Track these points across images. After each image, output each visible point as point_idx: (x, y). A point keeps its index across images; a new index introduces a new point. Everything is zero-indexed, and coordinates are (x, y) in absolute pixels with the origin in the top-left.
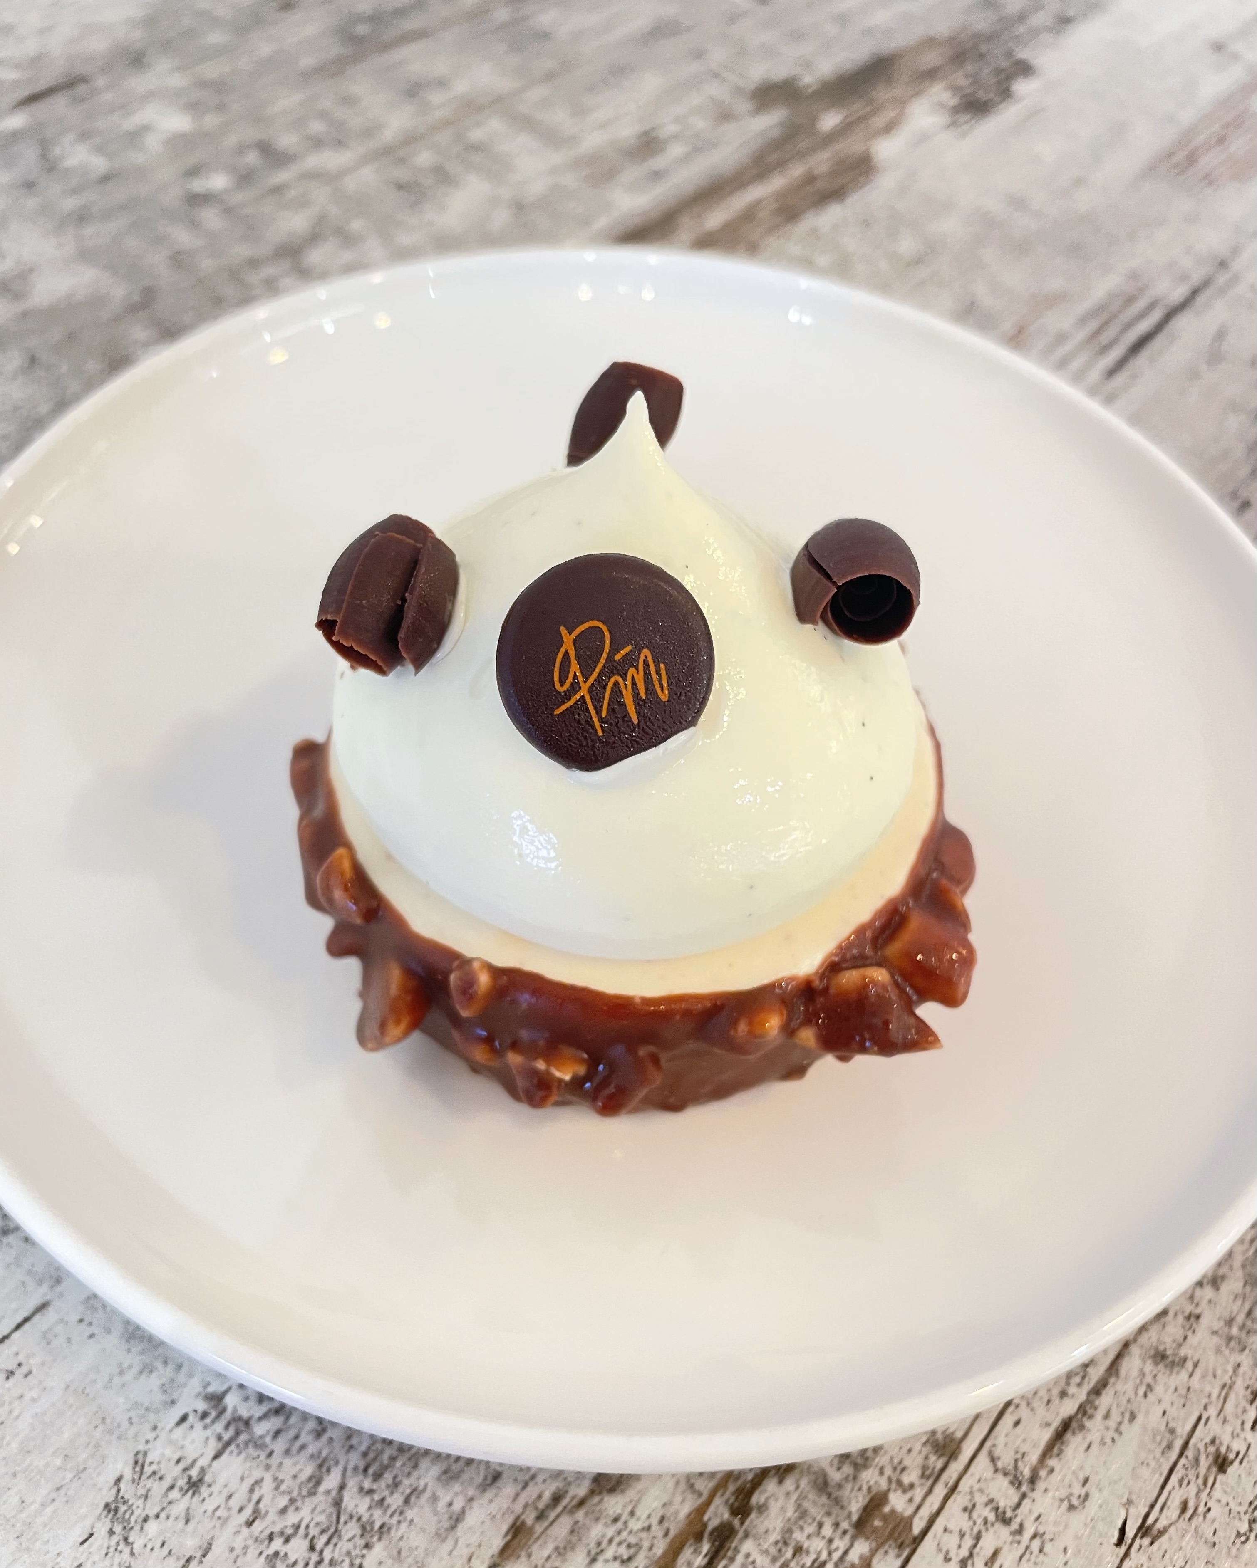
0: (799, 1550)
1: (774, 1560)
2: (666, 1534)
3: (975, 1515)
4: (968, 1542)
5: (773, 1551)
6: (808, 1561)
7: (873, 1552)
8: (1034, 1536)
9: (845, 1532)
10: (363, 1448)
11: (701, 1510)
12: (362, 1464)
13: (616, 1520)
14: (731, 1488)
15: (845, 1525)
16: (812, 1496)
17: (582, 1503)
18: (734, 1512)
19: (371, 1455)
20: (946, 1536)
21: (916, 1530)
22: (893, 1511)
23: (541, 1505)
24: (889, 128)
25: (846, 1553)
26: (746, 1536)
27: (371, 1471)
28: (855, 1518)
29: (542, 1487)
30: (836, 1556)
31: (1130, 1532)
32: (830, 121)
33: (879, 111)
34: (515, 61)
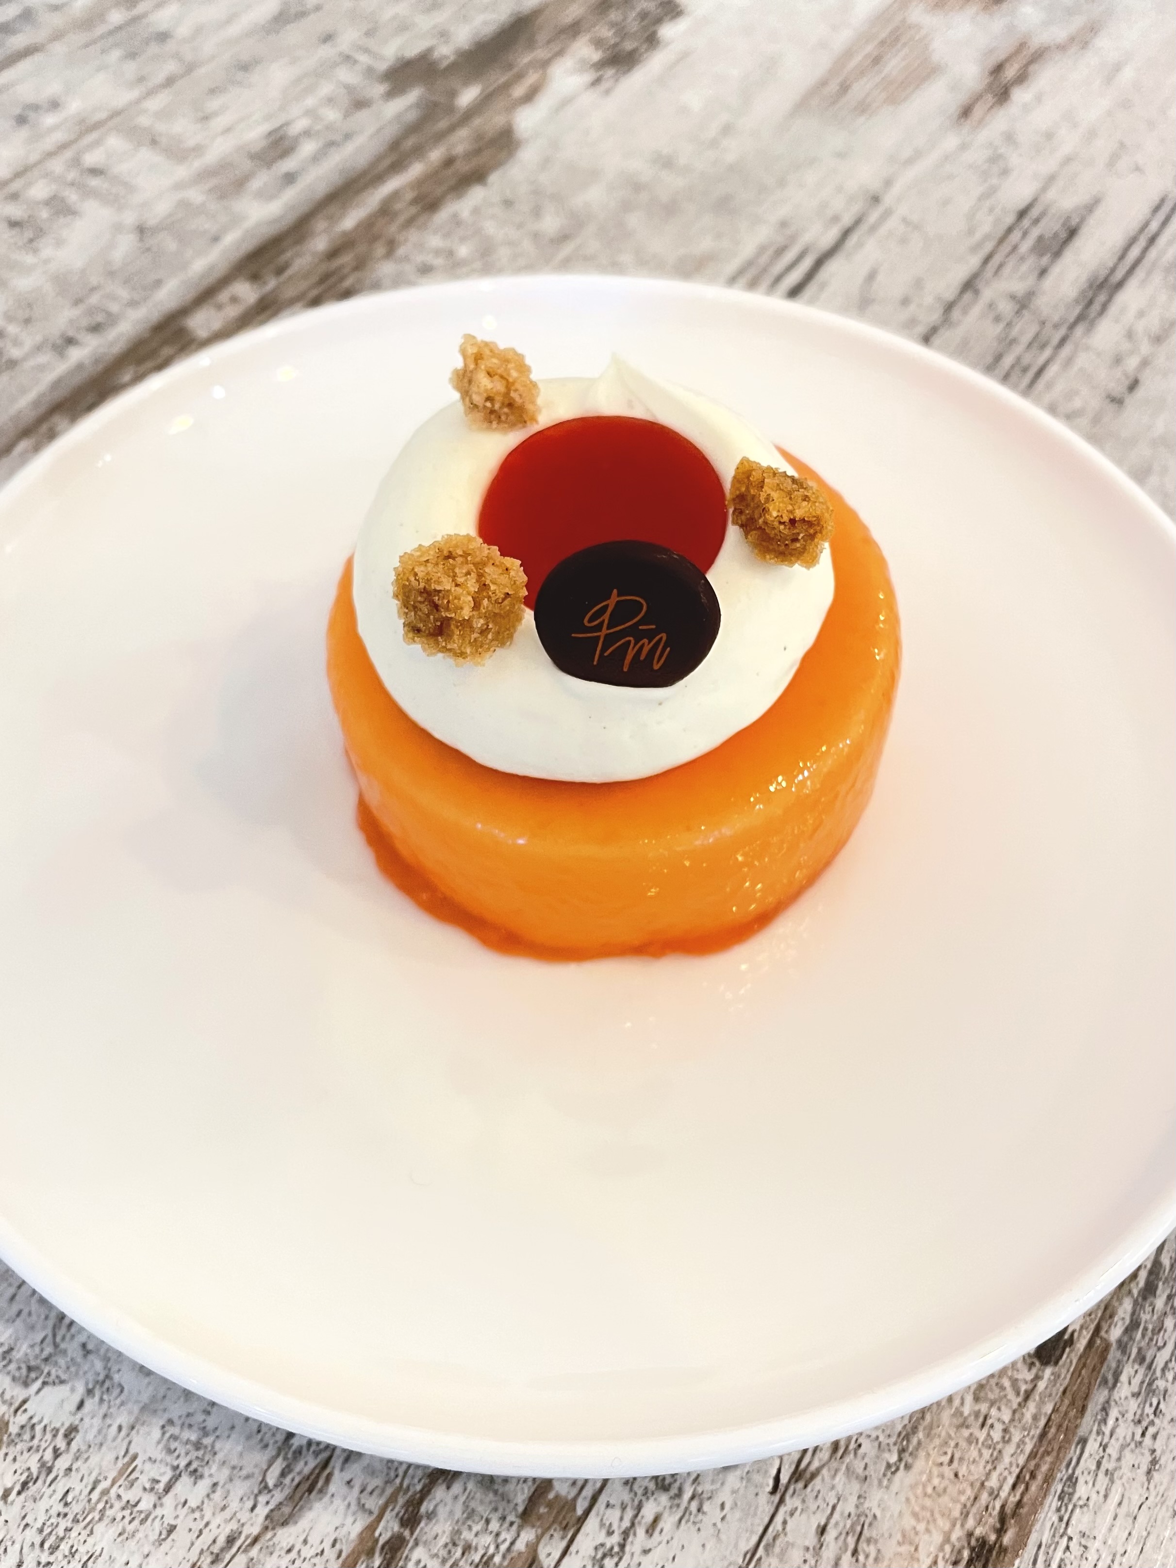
0: (467, 1548)
1: (444, 1561)
2: (339, 1556)
3: (636, 1487)
4: (629, 1514)
5: (443, 1553)
6: (477, 1558)
7: (539, 1539)
8: (693, 1498)
9: (512, 1524)
10: (39, 1525)
11: (371, 1528)
12: (38, 1540)
13: (289, 1551)
14: (401, 1501)
15: (511, 1518)
16: (478, 1495)
17: (256, 1540)
18: (403, 1523)
19: (47, 1530)
20: (609, 1511)
21: (579, 1511)
22: (557, 1497)
23: (216, 1549)
24: (530, 97)
25: (513, 1543)
26: (416, 1544)
27: (46, 1546)
28: (521, 1509)
29: (215, 1532)
30: (503, 1548)
31: (784, 1478)
32: (468, 96)
33: (520, 76)
34: (131, 69)
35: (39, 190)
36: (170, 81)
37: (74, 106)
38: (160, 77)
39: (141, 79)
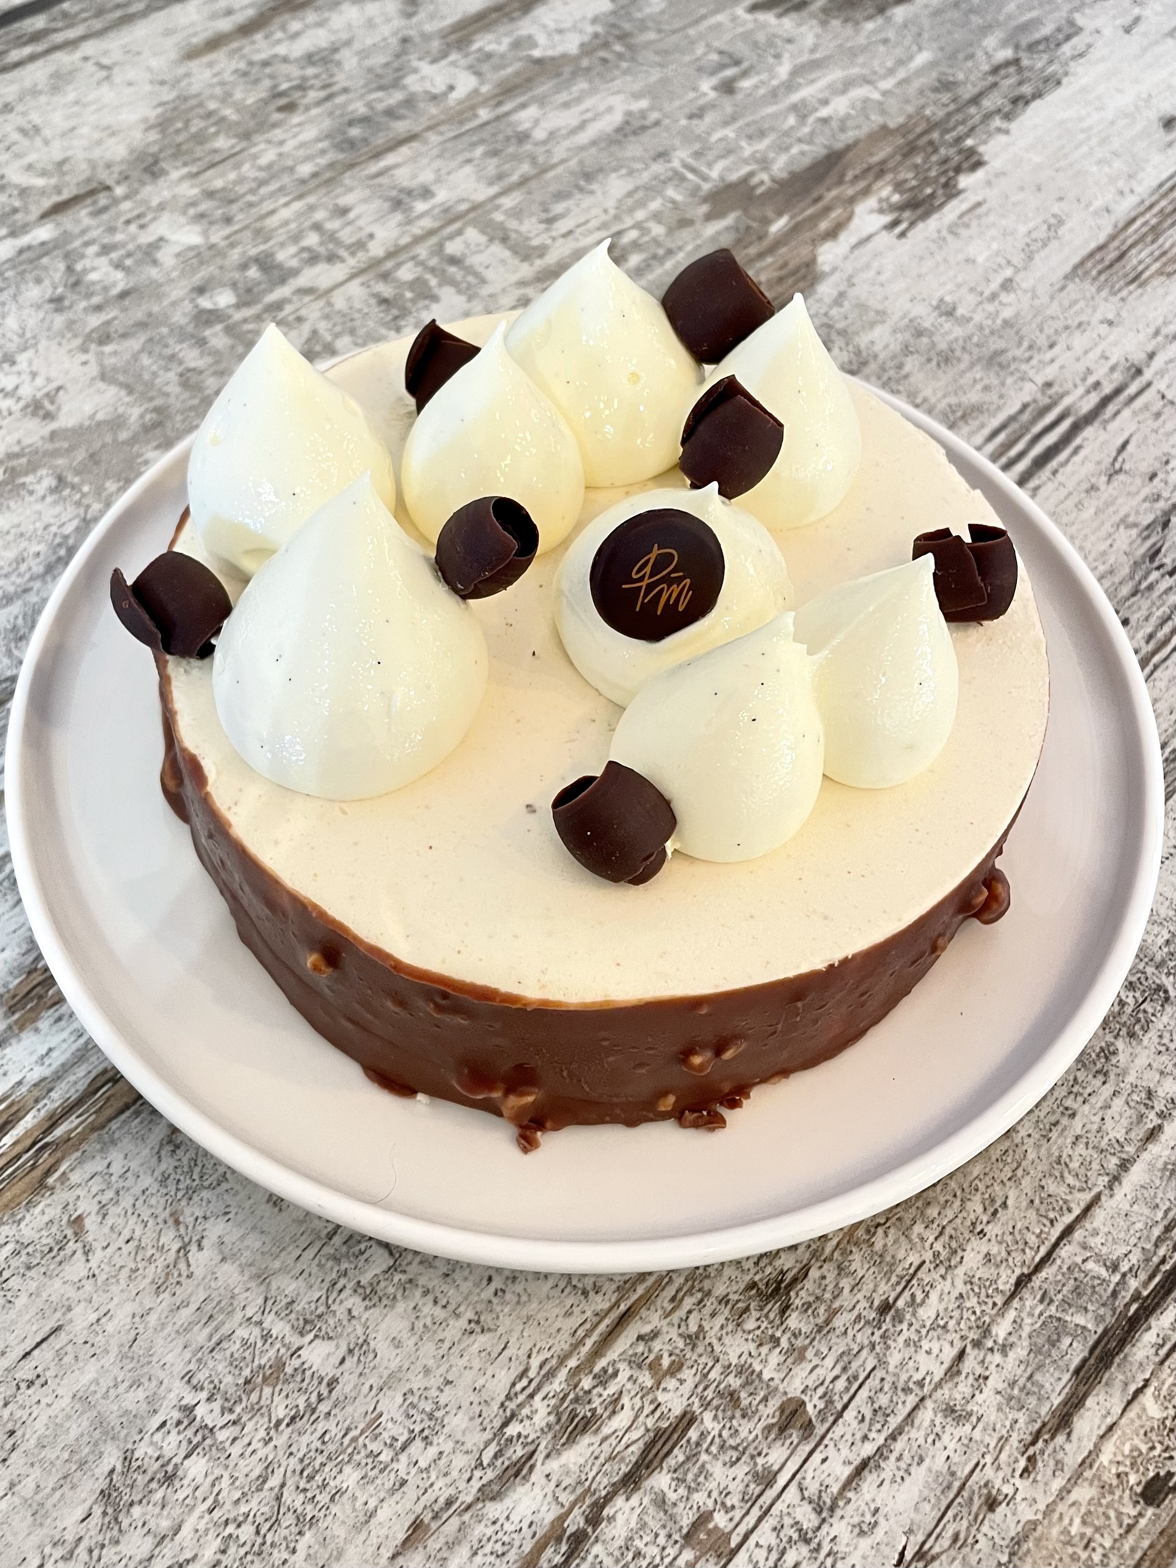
0: (638, 1554)
1: (617, 1561)
2: (533, 1536)
3: (782, 1535)
4: (774, 1556)
5: (617, 1553)
6: (644, 1564)
7: (697, 1559)
8: (828, 1555)
9: (676, 1542)
10: (300, 1455)
11: (562, 1518)
12: (299, 1468)
13: (494, 1523)
14: (588, 1501)
15: (676, 1537)
16: (652, 1510)
17: (468, 1507)
18: (587, 1521)
19: (306, 1462)
20: (757, 1550)
21: (733, 1545)
22: (716, 1527)
23: (436, 1508)
24: (832, 234)
25: (675, 1559)
26: (597, 1540)
27: (305, 1474)
28: (685, 1531)
29: (437, 1493)
30: (667, 1561)
31: (908, 1556)
32: (779, 226)
33: (827, 209)
34: (492, 166)
35: (406, 273)
36: (524, 181)
37: (442, 195)
38: (515, 178)
39: (500, 177)
